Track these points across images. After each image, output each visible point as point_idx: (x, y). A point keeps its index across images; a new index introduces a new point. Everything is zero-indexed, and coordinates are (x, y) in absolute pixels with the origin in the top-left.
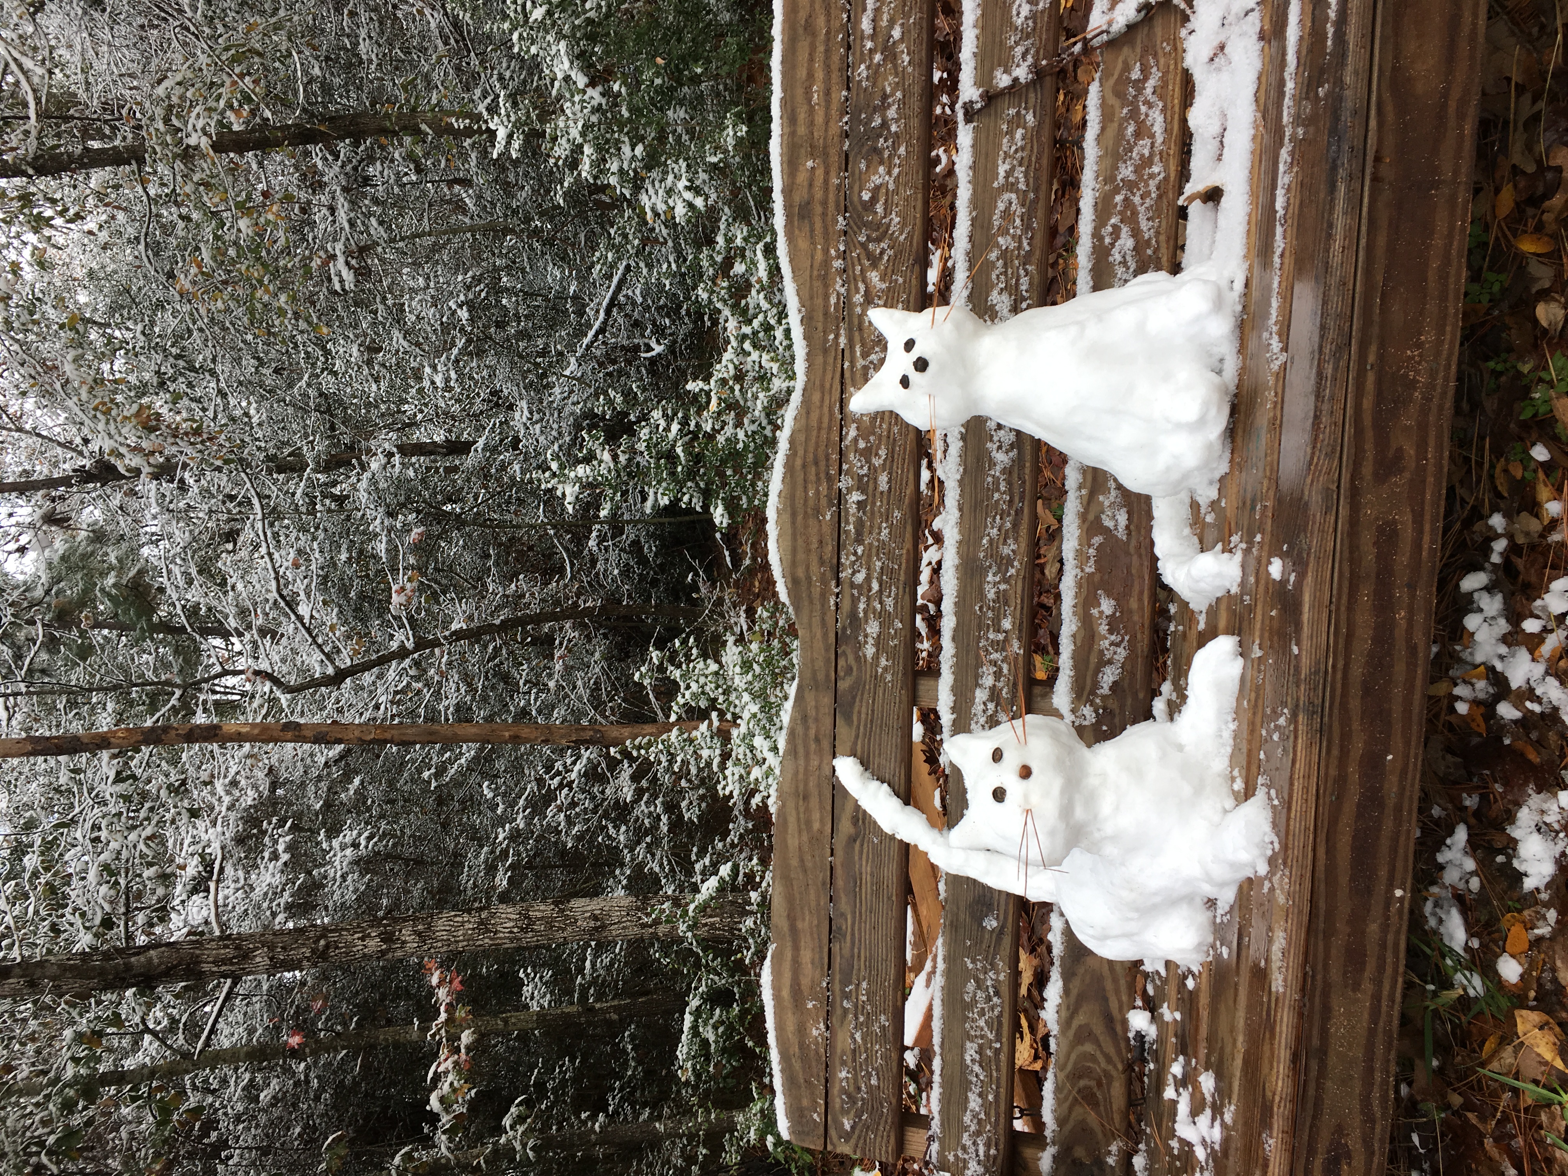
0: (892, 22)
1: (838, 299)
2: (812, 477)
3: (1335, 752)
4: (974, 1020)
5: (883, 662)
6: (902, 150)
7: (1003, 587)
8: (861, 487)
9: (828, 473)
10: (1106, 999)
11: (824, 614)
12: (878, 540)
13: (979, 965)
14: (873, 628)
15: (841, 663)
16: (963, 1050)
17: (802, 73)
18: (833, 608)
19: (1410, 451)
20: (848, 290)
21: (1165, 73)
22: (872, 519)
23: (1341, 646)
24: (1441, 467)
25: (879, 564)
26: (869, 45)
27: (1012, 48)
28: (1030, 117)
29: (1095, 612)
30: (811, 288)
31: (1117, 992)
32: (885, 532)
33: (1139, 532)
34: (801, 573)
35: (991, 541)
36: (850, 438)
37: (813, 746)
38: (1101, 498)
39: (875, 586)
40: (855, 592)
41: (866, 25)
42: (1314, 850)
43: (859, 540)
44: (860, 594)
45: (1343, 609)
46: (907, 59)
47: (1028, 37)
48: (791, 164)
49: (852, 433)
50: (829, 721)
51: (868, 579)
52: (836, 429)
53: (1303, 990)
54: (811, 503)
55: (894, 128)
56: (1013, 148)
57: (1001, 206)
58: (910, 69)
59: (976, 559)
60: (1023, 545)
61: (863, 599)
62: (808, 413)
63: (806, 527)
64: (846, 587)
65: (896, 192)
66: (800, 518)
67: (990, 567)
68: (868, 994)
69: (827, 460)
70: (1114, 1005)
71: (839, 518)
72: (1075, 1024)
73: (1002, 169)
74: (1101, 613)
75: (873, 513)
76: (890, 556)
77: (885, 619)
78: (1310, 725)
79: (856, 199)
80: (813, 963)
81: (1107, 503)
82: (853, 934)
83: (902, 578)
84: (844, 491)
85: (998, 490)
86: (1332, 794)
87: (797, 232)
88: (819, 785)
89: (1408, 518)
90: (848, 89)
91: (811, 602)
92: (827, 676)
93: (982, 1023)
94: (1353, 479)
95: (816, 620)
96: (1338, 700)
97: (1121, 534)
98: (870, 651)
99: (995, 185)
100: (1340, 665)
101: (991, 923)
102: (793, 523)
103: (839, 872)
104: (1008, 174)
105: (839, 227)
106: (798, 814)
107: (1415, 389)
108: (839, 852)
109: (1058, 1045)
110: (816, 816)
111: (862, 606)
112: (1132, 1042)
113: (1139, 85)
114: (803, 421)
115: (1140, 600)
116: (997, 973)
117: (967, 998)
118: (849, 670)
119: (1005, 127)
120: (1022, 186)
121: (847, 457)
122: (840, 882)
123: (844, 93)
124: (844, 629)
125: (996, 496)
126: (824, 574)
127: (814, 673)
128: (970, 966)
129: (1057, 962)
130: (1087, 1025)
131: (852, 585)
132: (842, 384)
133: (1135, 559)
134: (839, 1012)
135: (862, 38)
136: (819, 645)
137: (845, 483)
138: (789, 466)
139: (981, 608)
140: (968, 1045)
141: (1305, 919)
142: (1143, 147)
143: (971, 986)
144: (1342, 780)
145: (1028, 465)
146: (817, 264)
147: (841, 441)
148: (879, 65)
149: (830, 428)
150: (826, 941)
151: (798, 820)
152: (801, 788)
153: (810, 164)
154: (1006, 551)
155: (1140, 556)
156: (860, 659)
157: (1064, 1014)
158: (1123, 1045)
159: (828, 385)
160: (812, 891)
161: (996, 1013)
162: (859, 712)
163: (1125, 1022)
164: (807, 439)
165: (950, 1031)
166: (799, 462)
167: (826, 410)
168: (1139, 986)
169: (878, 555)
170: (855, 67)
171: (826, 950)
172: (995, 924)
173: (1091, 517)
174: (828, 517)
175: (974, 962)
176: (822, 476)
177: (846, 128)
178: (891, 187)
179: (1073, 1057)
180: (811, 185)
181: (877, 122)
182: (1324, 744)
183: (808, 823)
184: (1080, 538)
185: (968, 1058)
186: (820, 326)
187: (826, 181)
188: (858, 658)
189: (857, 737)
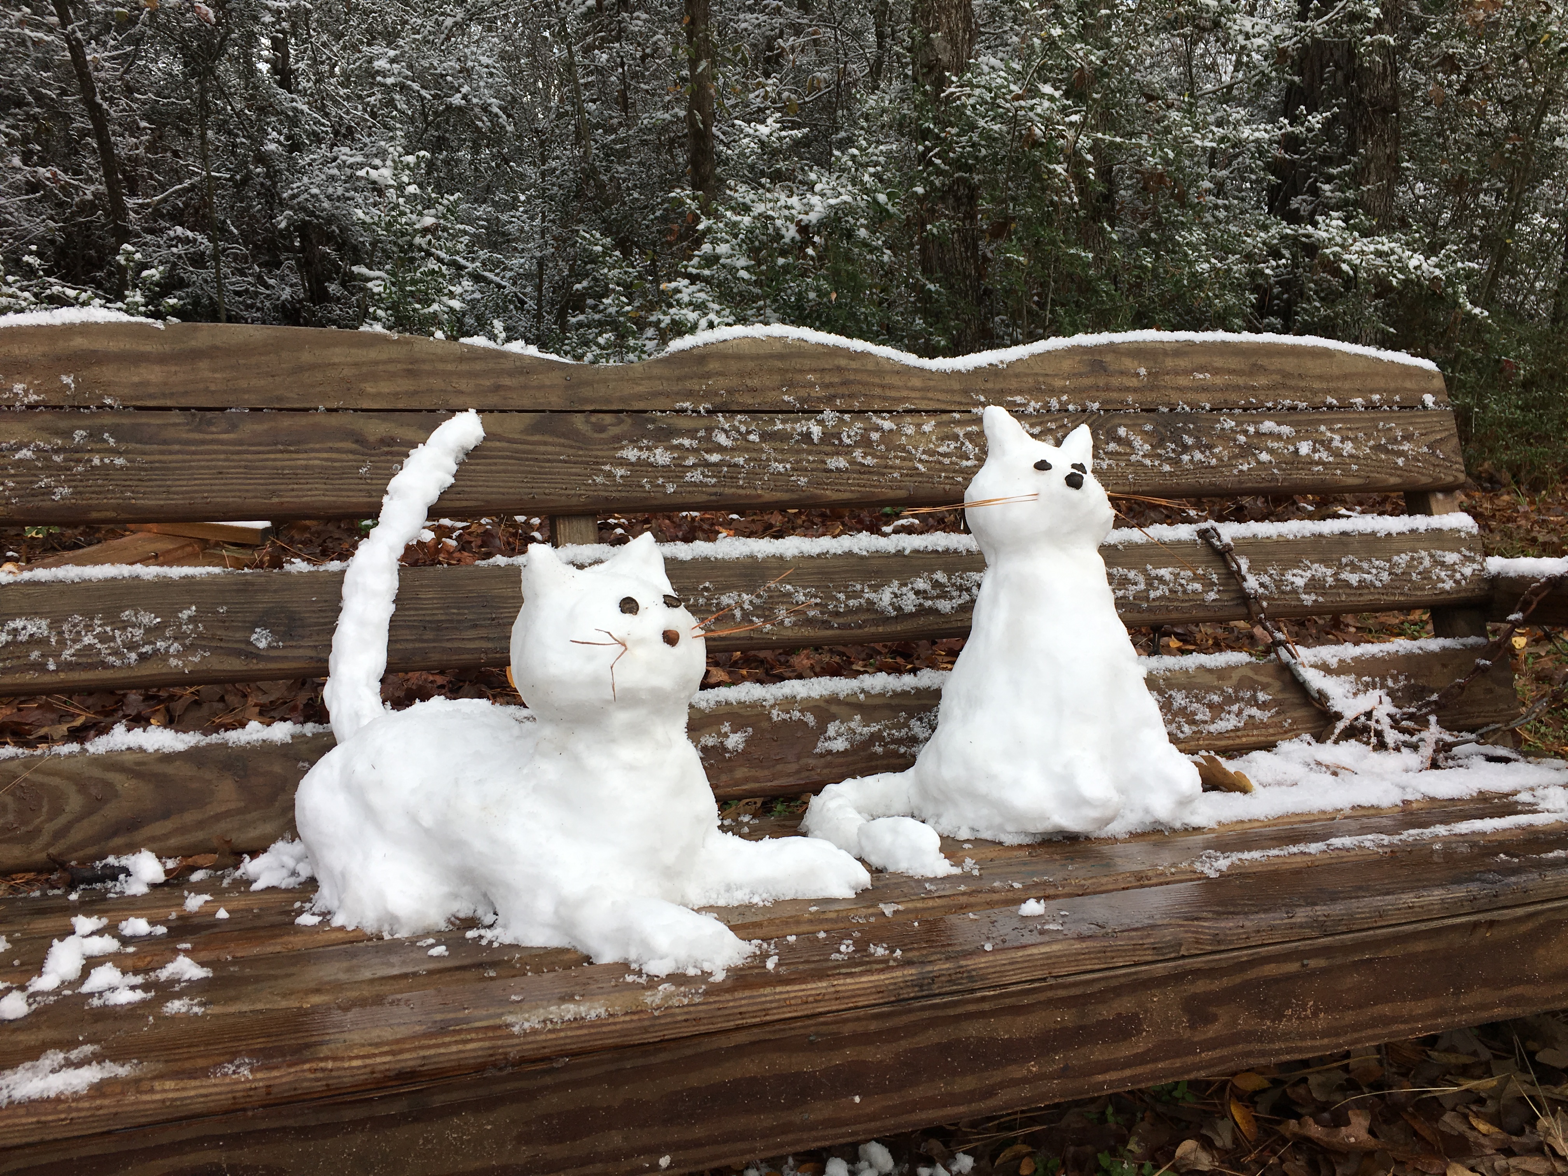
0: (1271, 451)
1: (1020, 405)
2: (827, 379)
3: (873, 1026)
4: (89, 628)
5: (620, 472)
6: (1167, 468)
7: (738, 613)
8: (826, 437)
9: (835, 397)
10: (166, 815)
11: (667, 395)
12: (768, 460)
13: (187, 628)
14: (662, 457)
15: (608, 418)
16: (31, 614)
17: (1219, 362)
18: (678, 406)
19: (1212, 1031)
20: (1031, 414)
21: (1266, 726)
22: (790, 451)
23: (1008, 1001)
24: (1189, 1071)
25: (741, 461)
26: (1251, 429)
27: (1266, 572)
28: (1212, 596)
29: (726, 728)
30: (1027, 375)
31: (182, 830)
32: (780, 468)
33: (826, 767)
34: (713, 366)
35: (789, 595)
36: (880, 422)
37: (487, 383)
38: (858, 717)
39: (715, 458)
40: (701, 433)
41: (1268, 426)
42: (738, 1028)
43: (765, 436)
44: (700, 440)
45: (1050, 994)
46: (1245, 467)
47: (1277, 587)
48: (1139, 352)
49: (887, 425)
50: (527, 404)
51: (720, 449)
52: (887, 405)
53: (524, 1061)
54: (798, 377)
55: (1186, 458)
56: (1183, 582)
57: (1132, 575)
58: (1235, 472)
59: (765, 579)
60: (789, 633)
61: (695, 443)
62: (898, 373)
63: (770, 371)
64: (706, 422)
65: (1129, 464)
66: (779, 364)
67: (759, 596)
68: (104, 466)
69: (850, 396)
70: (158, 828)
71: (787, 411)
72: (111, 776)
73: (1165, 572)
74: (726, 736)
75: (798, 452)
76: (752, 475)
77: (676, 471)
78: (907, 984)
79: (1116, 421)
80: (141, 384)
81: (853, 725)
82: (203, 442)
83: (727, 491)
84: (819, 417)
85: (848, 598)
86: (817, 1034)
87: (1078, 358)
88: (430, 391)
89: (1141, 1048)
90: (1212, 410)
91: (679, 379)
92: (587, 401)
93: (88, 640)
94: (1192, 972)
95: (658, 386)
96: (940, 1013)
97: (822, 746)
98: (631, 454)
99: (1149, 567)
100: (986, 1006)
101: (261, 639)
102: (772, 356)
103: (302, 421)
104: (1161, 579)
105: (1088, 403)
106: (385, 362)
107: (1273, 1021)
108: (334, 420)
109: (71, 755)
110: (385, 387)
111: (687, 442)
112: (98, 864)
113: (1254, 702)
114: (888, 367)
115: (746, 780)
116: (178, 655)
117: (126, 614)
118: (601, 429)
119: (1200, 571)
120: (1152, 594)
121: (857, 419)
122: (287, 422)
123: (1208, 407)
124: (653, 421)
125: (842, 596)
126: (716, 394)
127: (589, 383)
128: (185, 615)
129: (214, 738)
130: (116, 795)
131: (709, 430)
132: (935, 411)
133: (793, 767)
134: (63, 424)
135: (1255, 423)
136: (628, 390)
137: (829, 415)
138: (836, 351)
139: (706, 589)
140: (44, 623)
141: (636, 1039)
142: (1203, 714)
143: (149, 619)
144: (836, 1042)
145: (881, 629)
146: (1049, 380)
147: (874, 412)
148: (1235, 440)
149: (885, 399)
150: (184, 402)
151: (376, 363)
152: (427, 367)
153: (1143, 371)
154: (781, 613)
155: (798, 772)
156: (617, 441)
157: (129, 757)
158: (91, 850)
159: (930, 395)
160: (262, 382)
161: (111, 659)
162: (545, 444)
163: (133, 848)
164: (870, 372)
165: (62, 593)
166: (843, 362)
167: (905, 393)
168: (199, 859)
169: (750, 460)
170: (1231, 416)
171: (169, 403)
172: (262, 644)
173: (834, 709)
174: (786, 398)
175: (191, 619)
176: (832, 391)
177: (1179, 409)
178: (1133, 458)
179: (55, 781)
180: (1121, 373)
181: (1189, 441)
182: (885, 1009)
183: (374, 377)
184: (808, 699)
185: (19, 623)
186: (990, 385)
187: (1127, 389)
188: (618, 439)
189: (510, 441)
